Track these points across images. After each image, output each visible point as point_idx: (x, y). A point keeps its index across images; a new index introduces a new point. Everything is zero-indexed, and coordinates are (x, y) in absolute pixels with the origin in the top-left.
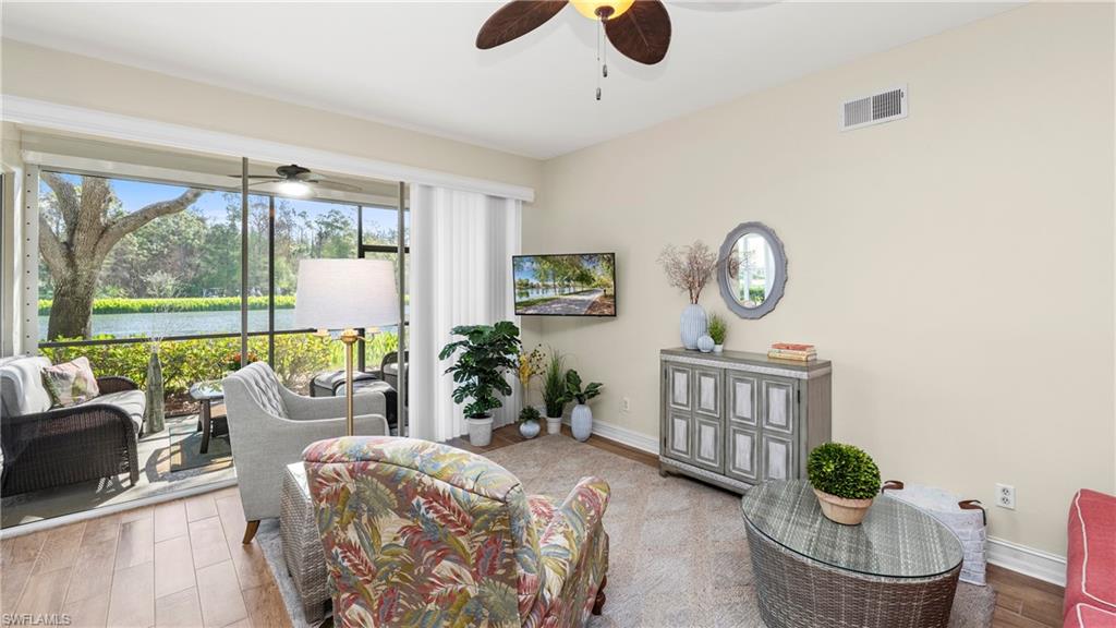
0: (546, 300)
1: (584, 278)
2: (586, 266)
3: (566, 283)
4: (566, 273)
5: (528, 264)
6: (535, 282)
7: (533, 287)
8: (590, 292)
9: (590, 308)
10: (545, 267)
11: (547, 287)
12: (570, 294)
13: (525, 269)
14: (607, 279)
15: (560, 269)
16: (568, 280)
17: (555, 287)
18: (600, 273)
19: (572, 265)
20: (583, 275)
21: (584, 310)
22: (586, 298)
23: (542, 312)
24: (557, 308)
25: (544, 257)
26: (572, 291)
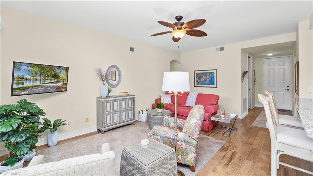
0: (35, 86)
1: (56, 76)
2: (57, 71)
3: (46, 78)
4: (47, 73)
5: (25, 67)
6: (28, 77)
7: (27, 79)
8: (57, 82)
9: (57, 89)
10: (36, 69)
11: (36, 80)
12: (48, 83)
13: (23, 70)
14: (65, 77)
15: (44, 71)
16: (48, 77)
17: (40, 80)
18: (62, 74)
19: (51, 70)
20: (55, 75)
21: (54, 90)
22: (55, 85)
23: (31, 93)
24: (41, 90)
25: (35, 65)
26: (49, 82)
